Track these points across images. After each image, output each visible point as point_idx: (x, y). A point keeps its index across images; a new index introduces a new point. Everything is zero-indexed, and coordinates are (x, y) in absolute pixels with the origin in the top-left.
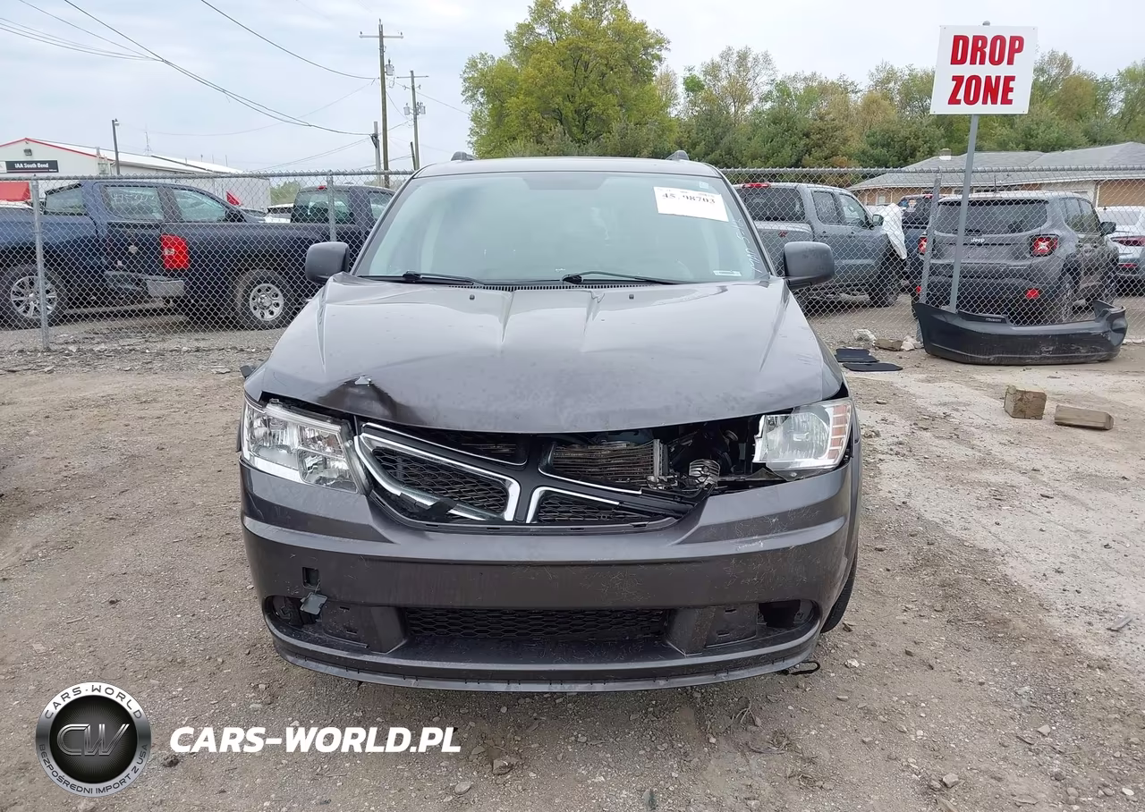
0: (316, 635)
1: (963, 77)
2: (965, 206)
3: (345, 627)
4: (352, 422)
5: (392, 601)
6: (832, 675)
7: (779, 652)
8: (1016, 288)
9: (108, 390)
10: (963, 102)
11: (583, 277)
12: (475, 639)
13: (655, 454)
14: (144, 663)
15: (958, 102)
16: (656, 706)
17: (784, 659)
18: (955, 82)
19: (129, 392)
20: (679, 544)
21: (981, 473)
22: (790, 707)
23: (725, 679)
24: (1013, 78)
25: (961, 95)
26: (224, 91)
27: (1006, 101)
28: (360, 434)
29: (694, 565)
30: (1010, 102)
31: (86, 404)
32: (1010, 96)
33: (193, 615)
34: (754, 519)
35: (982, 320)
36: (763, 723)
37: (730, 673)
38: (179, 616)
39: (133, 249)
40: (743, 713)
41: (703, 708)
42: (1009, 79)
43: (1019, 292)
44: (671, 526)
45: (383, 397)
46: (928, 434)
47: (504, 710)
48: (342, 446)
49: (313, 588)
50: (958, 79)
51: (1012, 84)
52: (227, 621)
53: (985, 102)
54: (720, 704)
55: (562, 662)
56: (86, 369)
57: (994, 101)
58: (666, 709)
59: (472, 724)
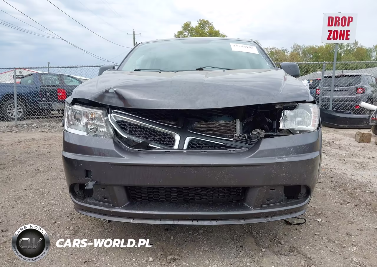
0: (91, 201)
1: (332, 31)
2: (333, 77)
3: (103, 197)
4: (108, 109)
5: (123, 183)
6: (311, 225)
7: (294, 208)
8: (351, 105)
9: (35, 137)
10: (332, 39)
11: (204, 69)
12: (160, 201)
13: (237, 125)
14: (25, 220)
15: (331, 39)
16: (237, 237)
17: (295, 212)
18: (329, 32)
19: (42, 137)
20: (251, 157)
21: (352, 158)
22: (295, 237)
23: (270, 220)
24: (349, 31)
25: (331, 37)
26: (82, 50)
27: (347, 39)
28: (111, 114)
29: (258, 167)
30: (349, 39)
31: (26, 141)
32: (349, 37)
33: (49, 203)
34: (283, 148)
35: (343, 113)
36: (284, 243)
37: (272, 218)
38: (43, 203)
39: (48, 94)
40: (275, 240)
41: (258, 237)
42: (348, 31)
43: (352, 106)
44: (245, 151)
45: (120, 97)
46: (329, 147)
47: (172, 238)
48: (103, 119)
49: (89, 179)
50: (330, 31)
51: (349, 33)
52: (62, 205)
53: (340, 39)
54: (265, 236)
55: (198, 211)
56: (29, 131)
57: (343, 39)
58: (242, 238)
59: (158, 243)
